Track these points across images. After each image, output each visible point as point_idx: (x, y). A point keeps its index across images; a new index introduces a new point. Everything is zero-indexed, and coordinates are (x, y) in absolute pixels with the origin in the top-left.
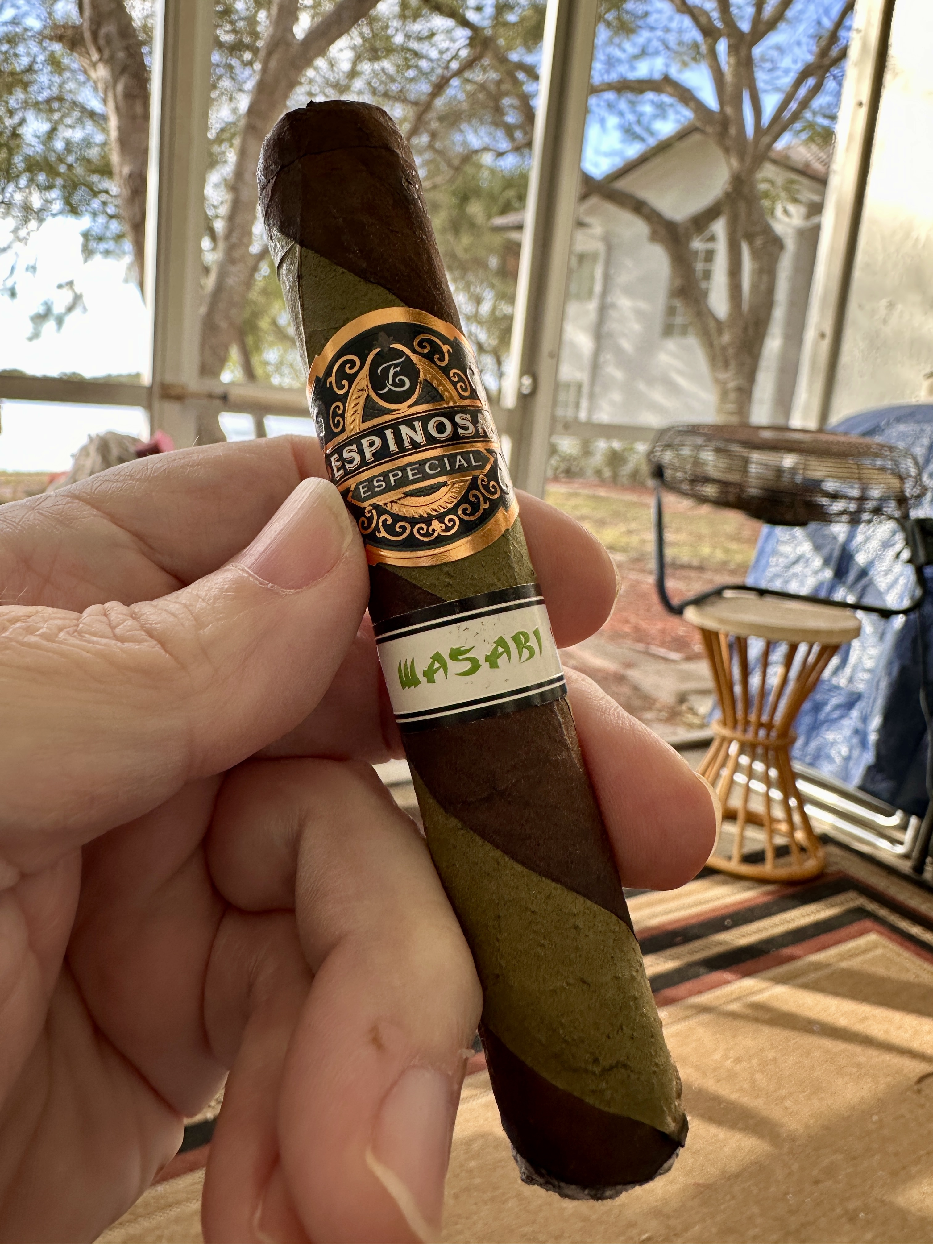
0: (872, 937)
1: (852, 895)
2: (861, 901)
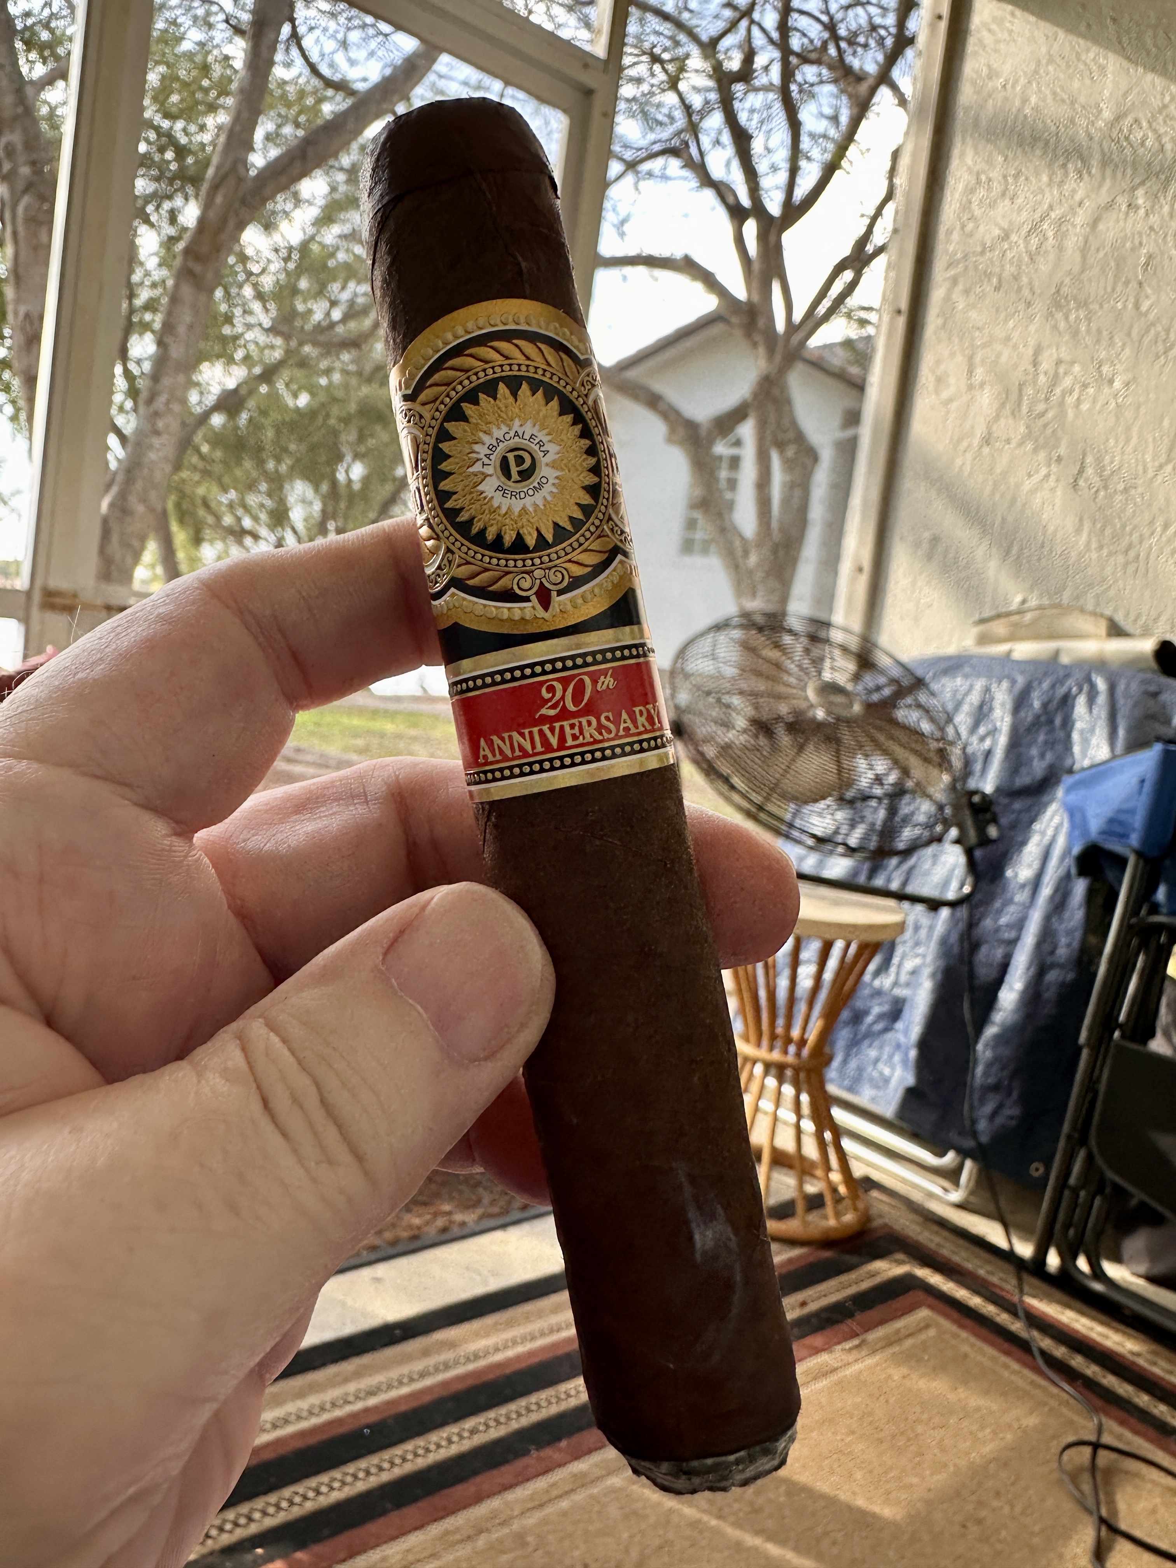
0: (923, 1312)
1: (899, 1258)
2: (910, 1267)
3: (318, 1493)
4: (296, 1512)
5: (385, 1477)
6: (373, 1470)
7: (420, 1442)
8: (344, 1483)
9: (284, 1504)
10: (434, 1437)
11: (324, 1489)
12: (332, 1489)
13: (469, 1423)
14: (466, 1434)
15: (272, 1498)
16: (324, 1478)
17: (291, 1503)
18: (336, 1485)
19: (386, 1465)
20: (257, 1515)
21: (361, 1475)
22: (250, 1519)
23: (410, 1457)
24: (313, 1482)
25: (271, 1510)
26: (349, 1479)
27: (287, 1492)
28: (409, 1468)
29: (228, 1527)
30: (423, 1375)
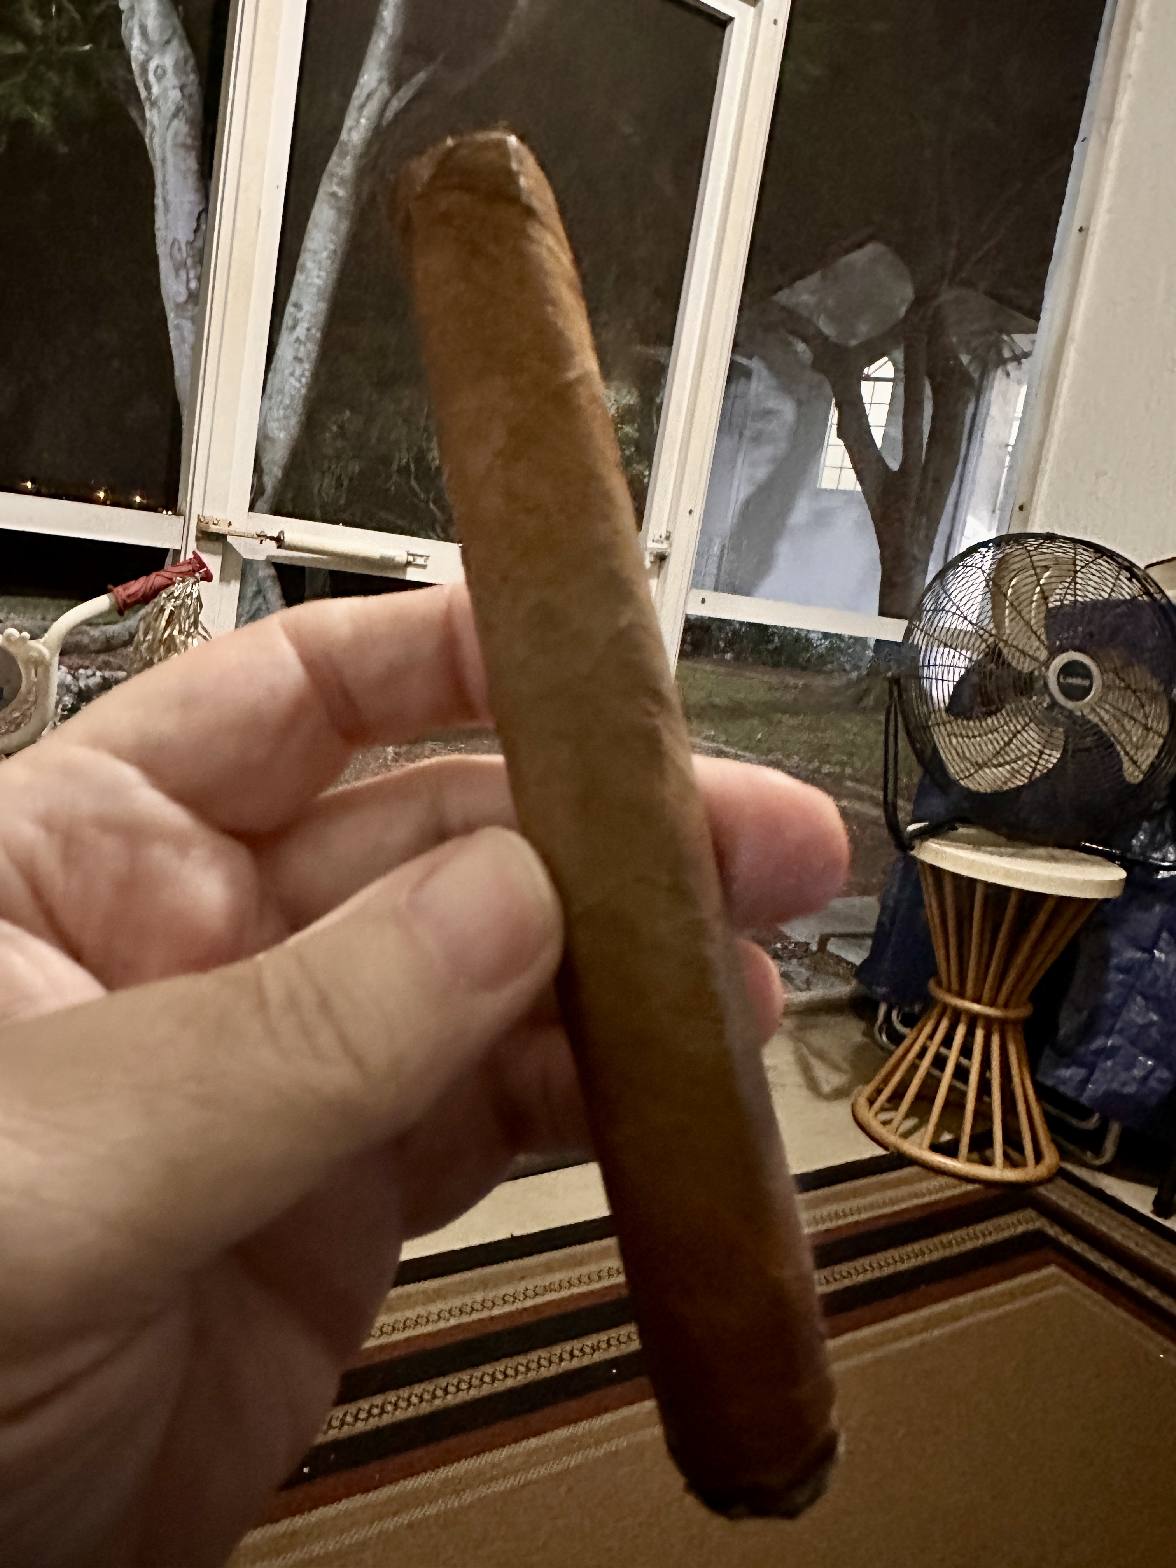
0: (1052, 1269)
1: (1030, 1213)
2: (1041, 1223)
3: (446, 1392)
4: (425, 1408)
5: (510, 1383)
6: (500, 1376)
7: (543, 1353)
8: (470, 1386)
9: (414, 1400)
10: (557, 1350)
11: (452, 1389)
12: (458, 1390)
13: (589, 1341)
14: (588, 1350)
15: (404, 1393)
16: (453, 1379)
17: (421, 1399)
18: (464, 1386)
19: (510, 1372)
20: (389, 1408)
21: (487, 1379)
22: (383, 1411)
23: (533, 1366)
24: (443, 1382)
25: (403, 1404)
26: (475, 1382)
27: (418, 1389)
28: (532, 1375)
29: (363, 1415)
30: (547, 1289)
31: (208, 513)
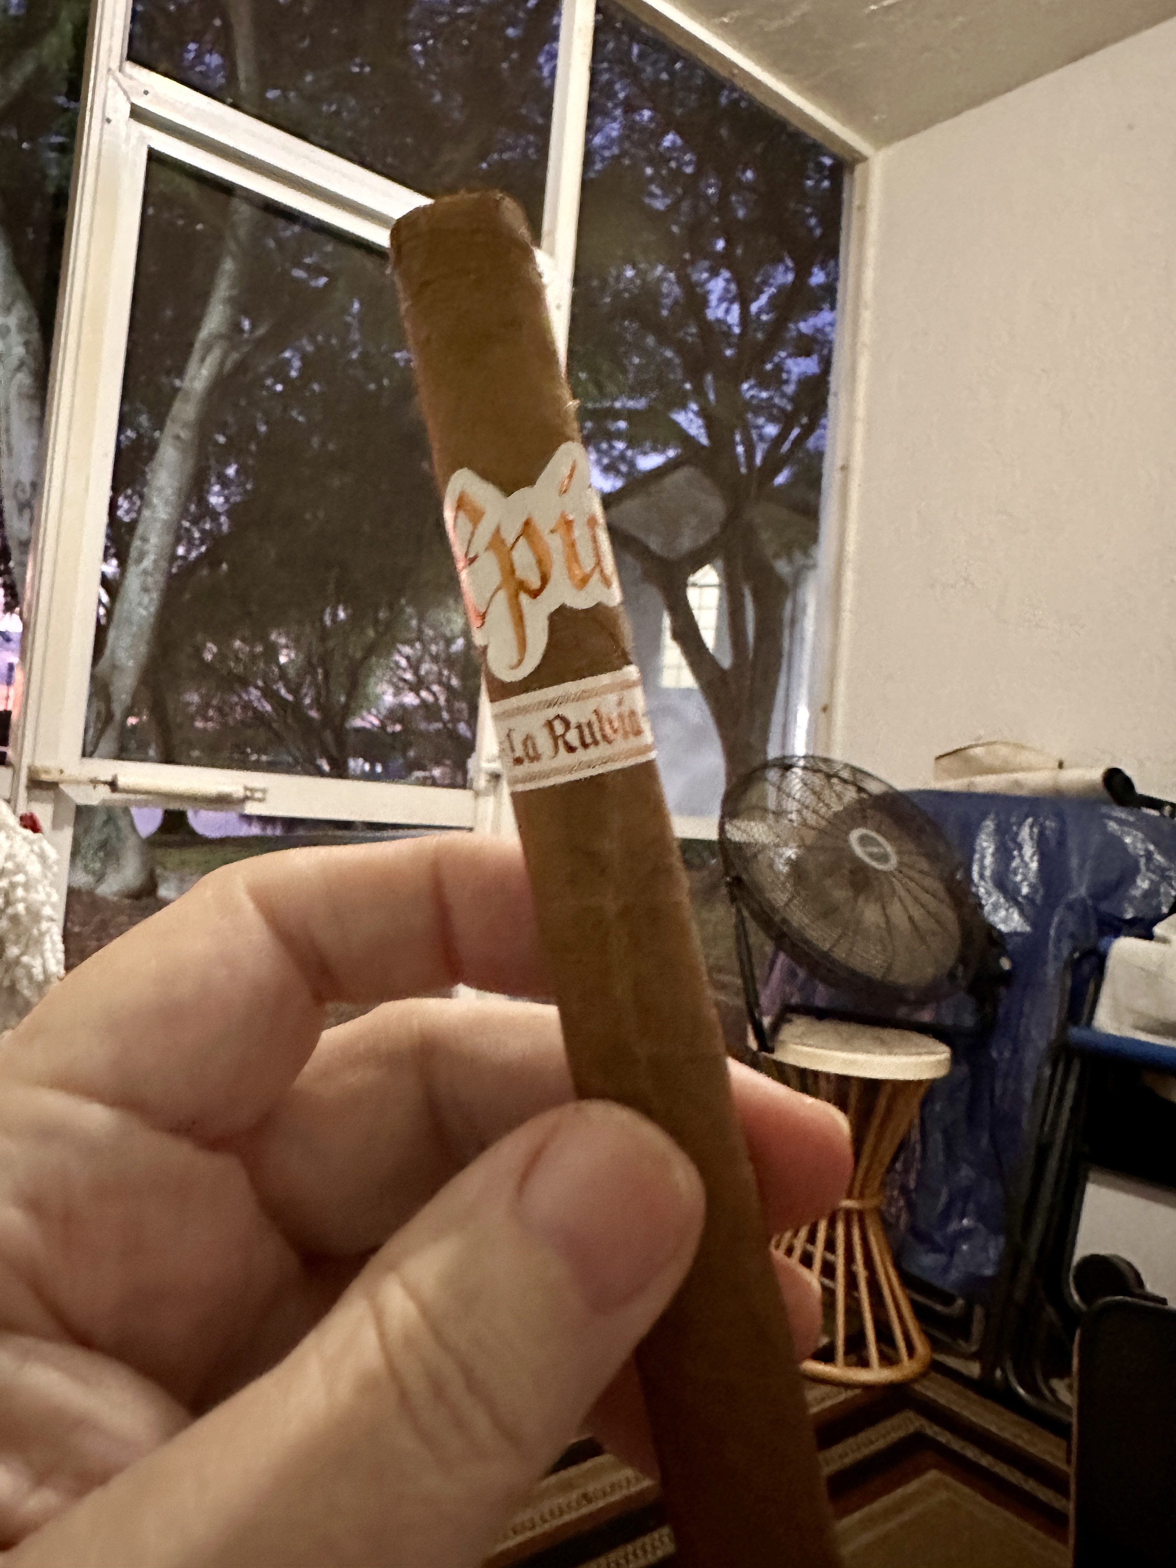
0: (932, 1474)
1: (909, 1414)
2: (920, 1424)
31: (38, 764)
